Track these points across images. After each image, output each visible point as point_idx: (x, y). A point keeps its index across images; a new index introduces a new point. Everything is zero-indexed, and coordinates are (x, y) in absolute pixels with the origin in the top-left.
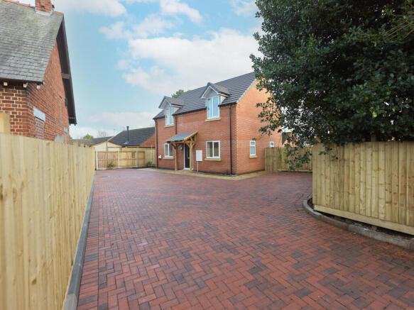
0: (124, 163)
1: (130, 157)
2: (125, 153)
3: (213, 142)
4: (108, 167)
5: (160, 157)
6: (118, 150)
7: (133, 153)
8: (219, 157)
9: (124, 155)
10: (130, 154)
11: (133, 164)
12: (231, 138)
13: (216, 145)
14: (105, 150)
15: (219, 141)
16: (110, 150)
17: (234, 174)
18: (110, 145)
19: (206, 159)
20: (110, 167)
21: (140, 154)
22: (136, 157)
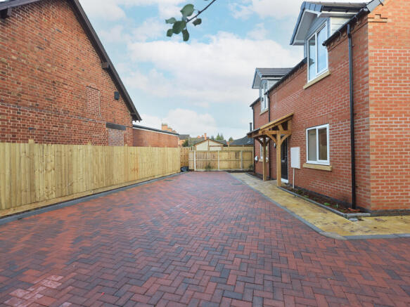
0: (225, 165)
1: (233, 157)
2: (227, 153)
3: (317, 128)
4: (206, 168)
5: (256, 159)
6: (219, 149)
7: (237, 153)
8: (327, 162)
9: (225, 155)
10: (233, 154)
11: (237, 166)
12: (354, 113)
13: (323, 132)
14: (206, 149)
16: (212, 149)
18: (211, 143)
19: (305, 166)
20: (209, 168)
21: (247, 154)
22: (241, 157)
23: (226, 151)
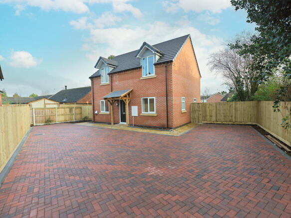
0: (62, 119)
1: (68, 113)
2: (63, 110)
3: (149, 98)
4: (46, 122)
5: (96, 112)
6: (56, 106)
7: (71, 109)
8: (155, 112)
9: (61, 111)
10: (68, 110)
11: (71, 118)
13: (152, 101)
14: (43, 107)
15: (154, 98)
16: (48, 106)
17: (171, 129)
18: (47, 101)
19: (141, 114)
20: (48, 122)
21: (77, 109)
22: (74, 112)
23: (62, 108)
